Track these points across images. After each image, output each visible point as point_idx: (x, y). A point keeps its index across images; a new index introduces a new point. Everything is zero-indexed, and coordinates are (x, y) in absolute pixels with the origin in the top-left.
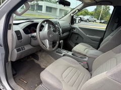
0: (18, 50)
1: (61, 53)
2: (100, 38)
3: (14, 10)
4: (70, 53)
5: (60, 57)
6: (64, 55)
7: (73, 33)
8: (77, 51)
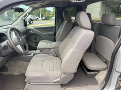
1: (31, 54)
4: (38, 51)
5: (32, 57)
6: (34, 55)
7: (30, 34)
8: (42, 47)
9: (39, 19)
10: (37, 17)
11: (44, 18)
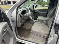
0: (21, 22)
2: (46, 13)
3: (19, 7)
4: (37, 21)
5: (34, 23)
6: (35, 22)
8: (39, 19)
9: (39, 6)
10: (38, 5)
11: (41, 5)
